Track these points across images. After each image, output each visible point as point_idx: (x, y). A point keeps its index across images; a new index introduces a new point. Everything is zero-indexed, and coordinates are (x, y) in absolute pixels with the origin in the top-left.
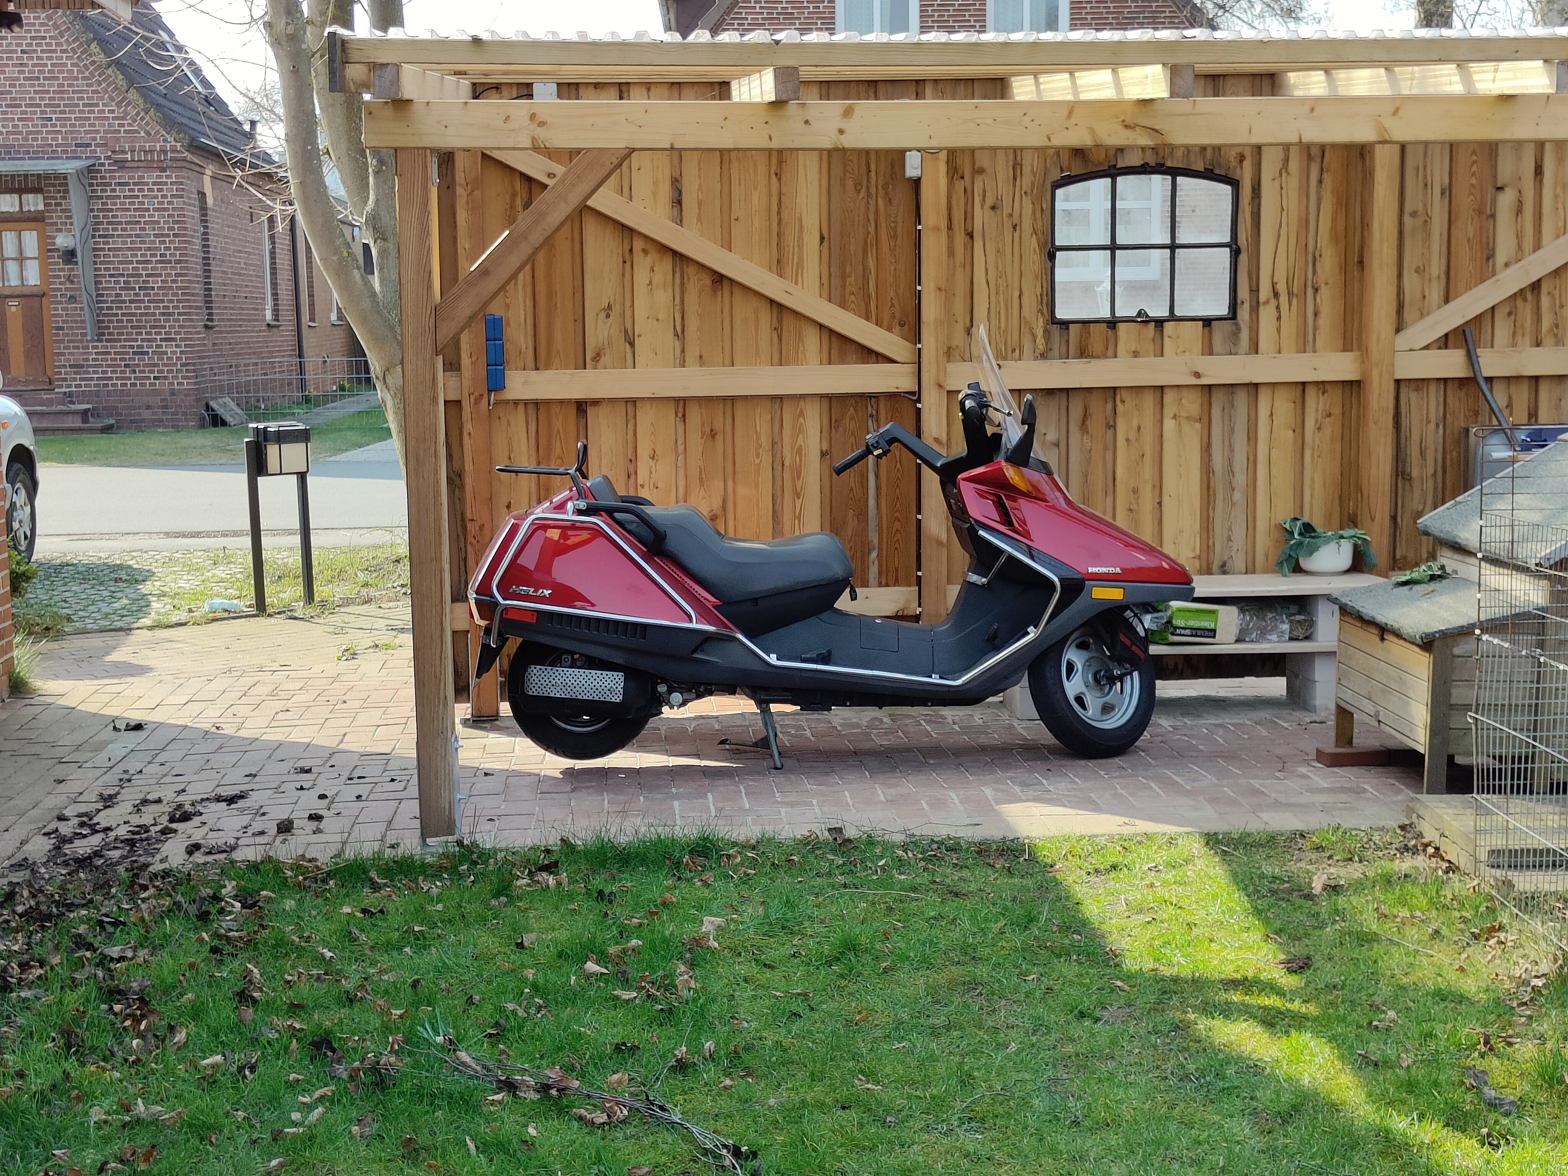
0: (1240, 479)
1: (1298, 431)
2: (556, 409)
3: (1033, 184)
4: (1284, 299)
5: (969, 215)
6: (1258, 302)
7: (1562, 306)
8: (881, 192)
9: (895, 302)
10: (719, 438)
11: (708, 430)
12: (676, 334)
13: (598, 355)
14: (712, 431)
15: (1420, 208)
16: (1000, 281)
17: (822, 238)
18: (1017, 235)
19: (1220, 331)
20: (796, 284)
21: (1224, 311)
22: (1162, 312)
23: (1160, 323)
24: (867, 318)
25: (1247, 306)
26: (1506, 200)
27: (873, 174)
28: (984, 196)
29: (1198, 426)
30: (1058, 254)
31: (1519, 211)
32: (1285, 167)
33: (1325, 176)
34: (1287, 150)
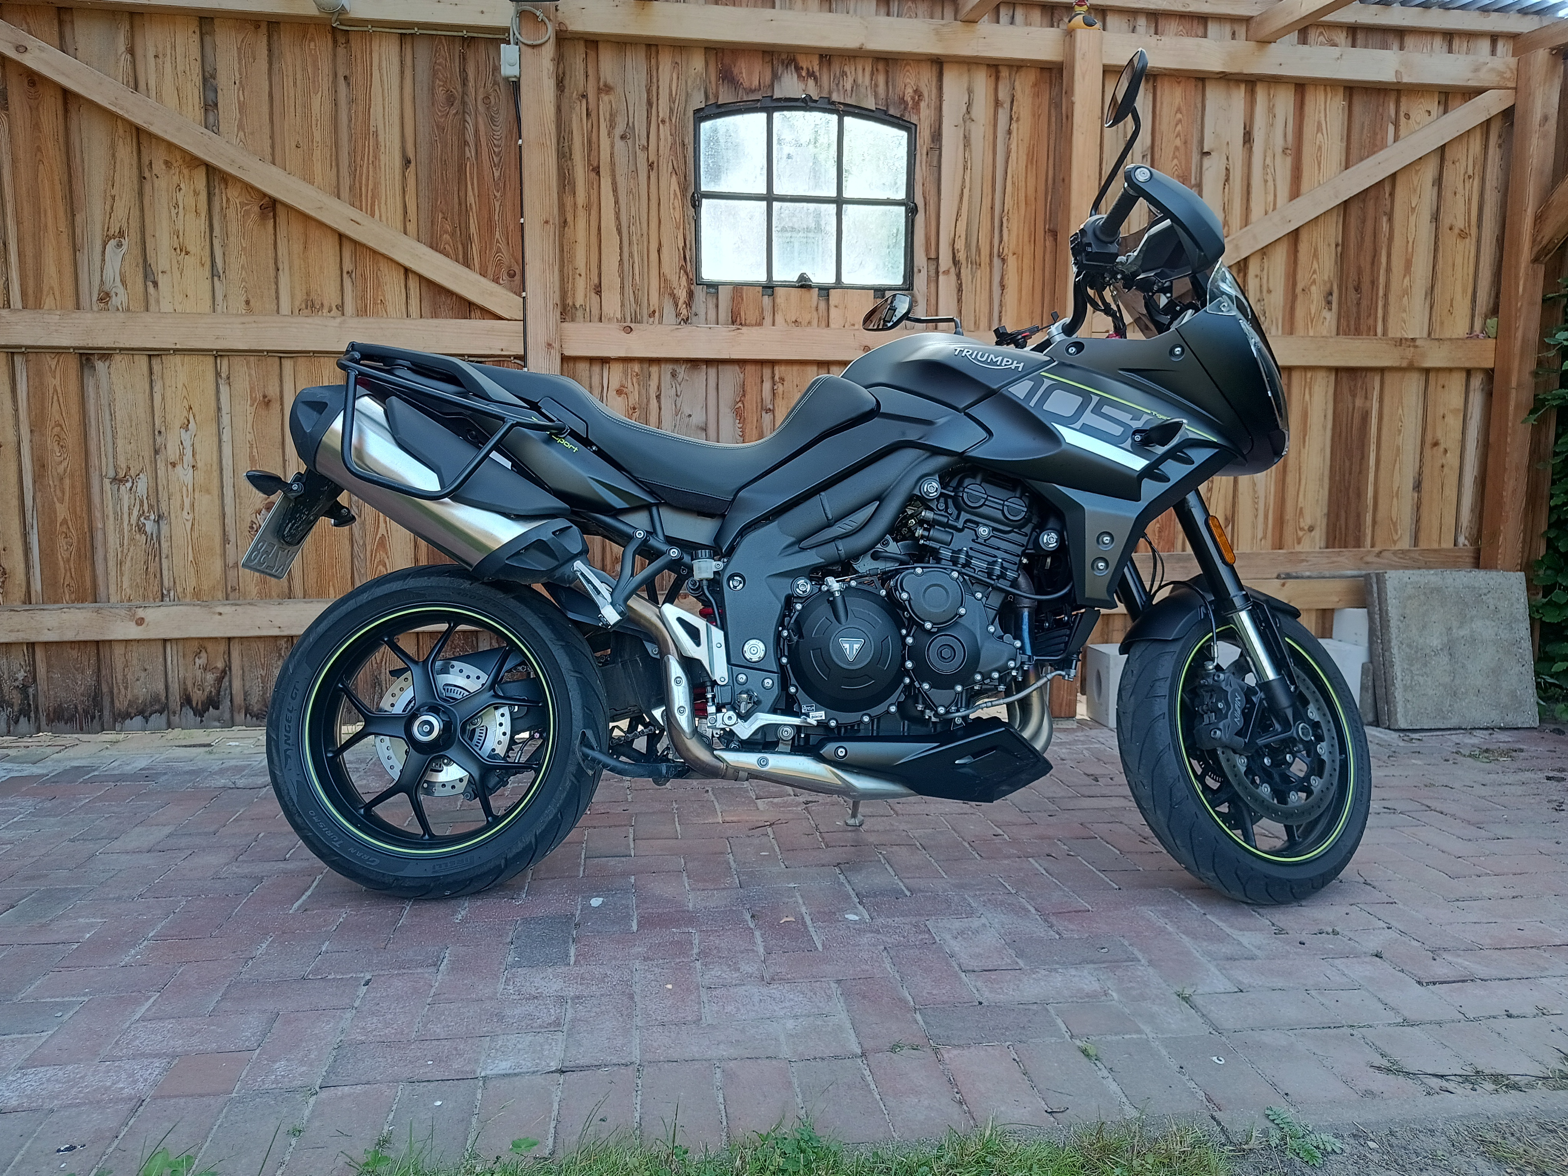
2: (50, 362)
3: (671, 110)
4: (966, 271)
5: (594, 146)
6: (937, 272)
8: (481, 108)
9: (503, 246)
10: (276, 406)
11: (260, 395)
12: (214, 273)
13: (108, 294)
14: (265, 397)
16: (633, 228)
17: (406, 162)
18: (653, 175)
20: (373, 215)
21: (898, 280)
22: (829, 278)
23: (825, 290)
25: (925, 275)
26: (1213, 167)
27: (471, 85)
28: (612, 121)
30: (704, 201)
31: (1227, 180)
32: (968, 112)
33: (1014, 126)
34: (970, 91)
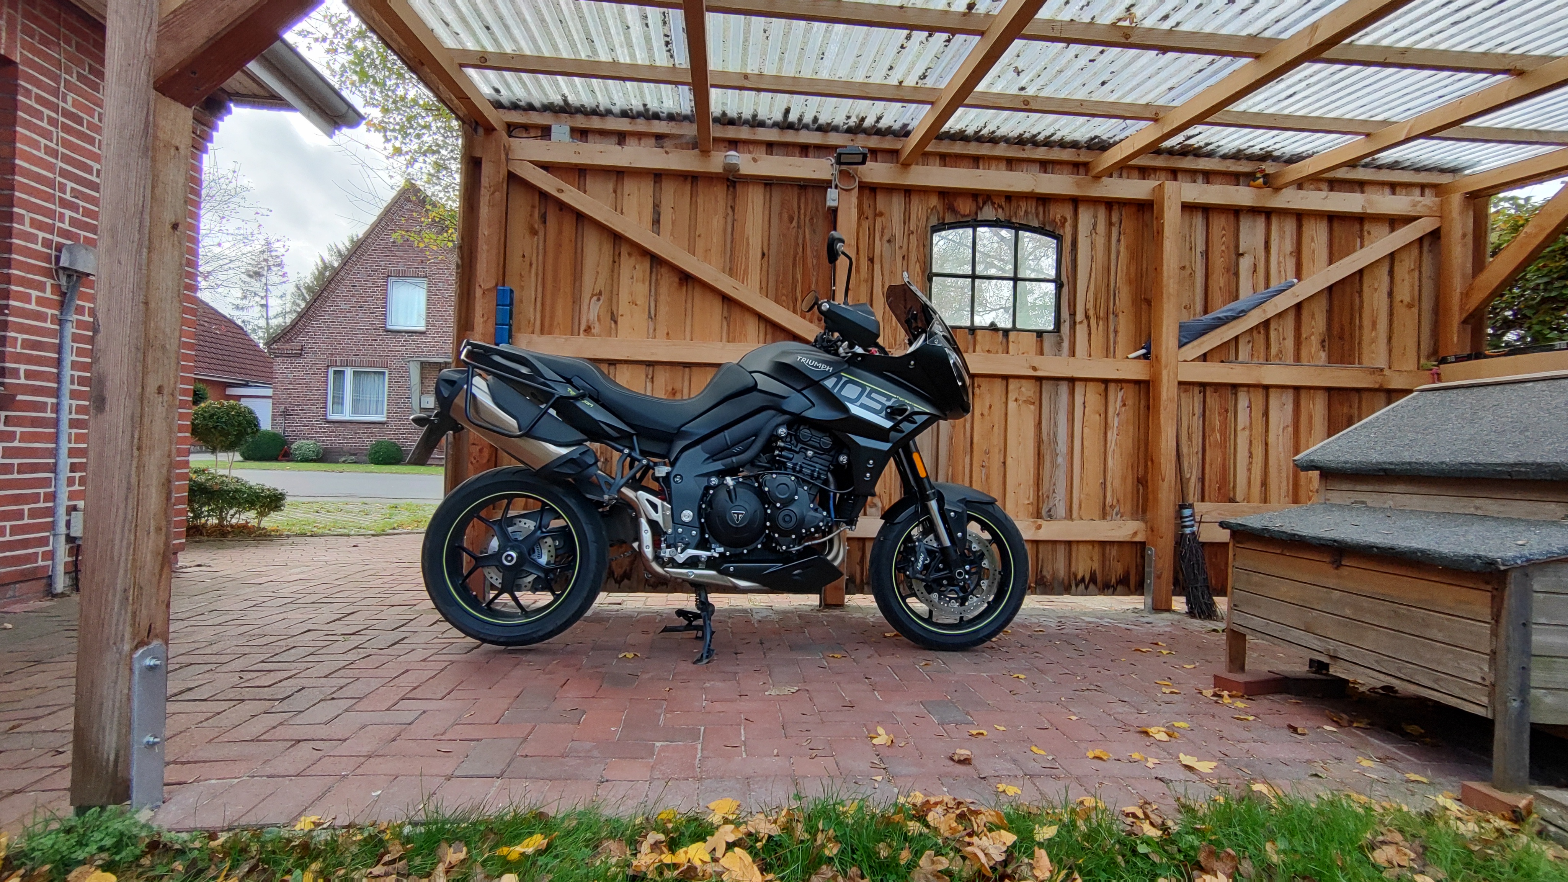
0: (1062, 447)
1: (1103, 416)
3: (917, 226)
4: (1093, 322)
5: (872, 245)
6: (1075, 323)
7: (1284, 339)
8: (808, 225)
11: (670, 389)
12: (650, 317)
13: (590, 327)
14: (673, 390)
15: (1187, 264)
17: (763, 255)
18: (904, 263)
19: (1048, 340)
20: (743, 282)
21: (1051, 328)
22: (1009, 325)
23: (1006, 332)
24: (795, 311)
25: (1067, 324)
26: (1245, 264)
27: (802, 212)
28: (883, 232)
29: (1032, 407)
30: (934, 278)
31: (1255, 271)
32: (1094, 228)
33: (1122, 237)
34: (1095, 217)
